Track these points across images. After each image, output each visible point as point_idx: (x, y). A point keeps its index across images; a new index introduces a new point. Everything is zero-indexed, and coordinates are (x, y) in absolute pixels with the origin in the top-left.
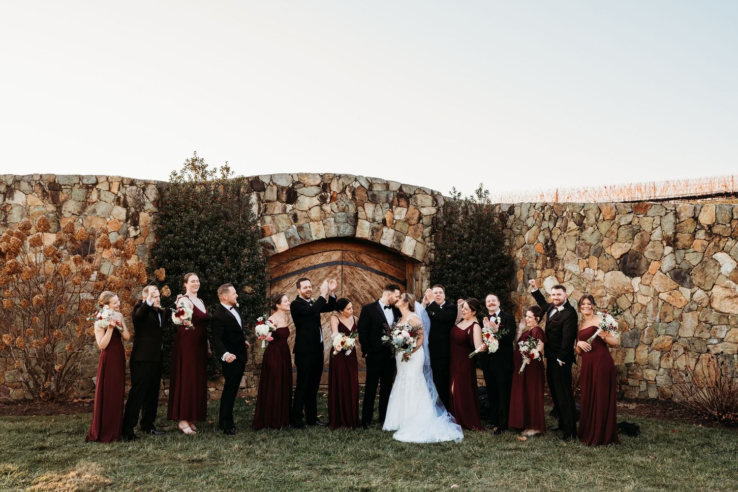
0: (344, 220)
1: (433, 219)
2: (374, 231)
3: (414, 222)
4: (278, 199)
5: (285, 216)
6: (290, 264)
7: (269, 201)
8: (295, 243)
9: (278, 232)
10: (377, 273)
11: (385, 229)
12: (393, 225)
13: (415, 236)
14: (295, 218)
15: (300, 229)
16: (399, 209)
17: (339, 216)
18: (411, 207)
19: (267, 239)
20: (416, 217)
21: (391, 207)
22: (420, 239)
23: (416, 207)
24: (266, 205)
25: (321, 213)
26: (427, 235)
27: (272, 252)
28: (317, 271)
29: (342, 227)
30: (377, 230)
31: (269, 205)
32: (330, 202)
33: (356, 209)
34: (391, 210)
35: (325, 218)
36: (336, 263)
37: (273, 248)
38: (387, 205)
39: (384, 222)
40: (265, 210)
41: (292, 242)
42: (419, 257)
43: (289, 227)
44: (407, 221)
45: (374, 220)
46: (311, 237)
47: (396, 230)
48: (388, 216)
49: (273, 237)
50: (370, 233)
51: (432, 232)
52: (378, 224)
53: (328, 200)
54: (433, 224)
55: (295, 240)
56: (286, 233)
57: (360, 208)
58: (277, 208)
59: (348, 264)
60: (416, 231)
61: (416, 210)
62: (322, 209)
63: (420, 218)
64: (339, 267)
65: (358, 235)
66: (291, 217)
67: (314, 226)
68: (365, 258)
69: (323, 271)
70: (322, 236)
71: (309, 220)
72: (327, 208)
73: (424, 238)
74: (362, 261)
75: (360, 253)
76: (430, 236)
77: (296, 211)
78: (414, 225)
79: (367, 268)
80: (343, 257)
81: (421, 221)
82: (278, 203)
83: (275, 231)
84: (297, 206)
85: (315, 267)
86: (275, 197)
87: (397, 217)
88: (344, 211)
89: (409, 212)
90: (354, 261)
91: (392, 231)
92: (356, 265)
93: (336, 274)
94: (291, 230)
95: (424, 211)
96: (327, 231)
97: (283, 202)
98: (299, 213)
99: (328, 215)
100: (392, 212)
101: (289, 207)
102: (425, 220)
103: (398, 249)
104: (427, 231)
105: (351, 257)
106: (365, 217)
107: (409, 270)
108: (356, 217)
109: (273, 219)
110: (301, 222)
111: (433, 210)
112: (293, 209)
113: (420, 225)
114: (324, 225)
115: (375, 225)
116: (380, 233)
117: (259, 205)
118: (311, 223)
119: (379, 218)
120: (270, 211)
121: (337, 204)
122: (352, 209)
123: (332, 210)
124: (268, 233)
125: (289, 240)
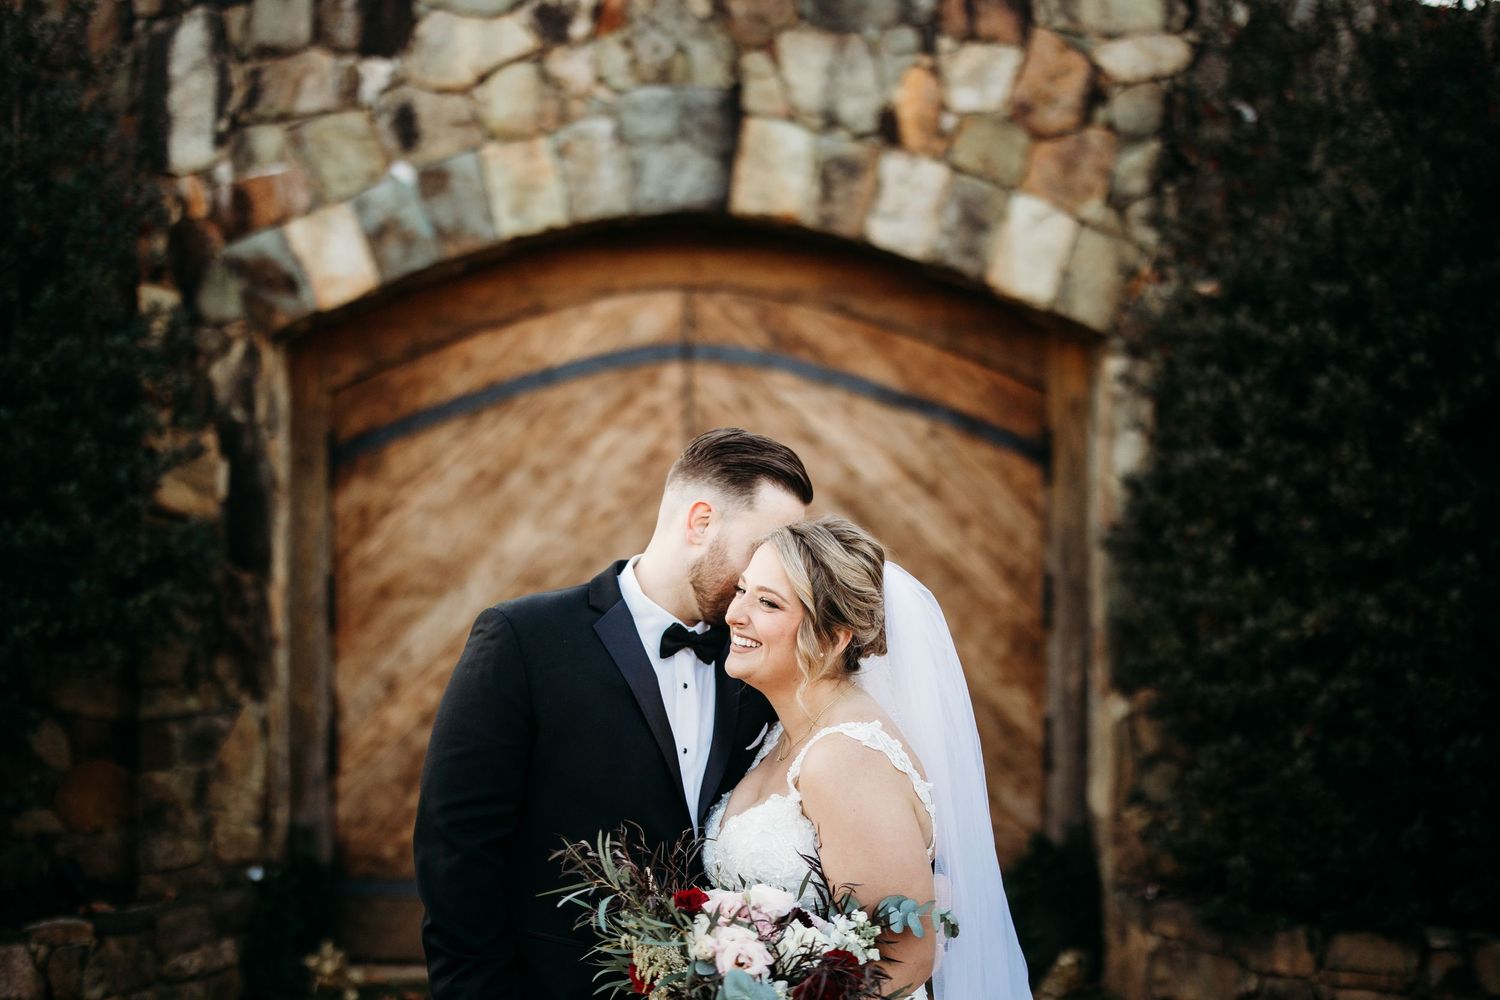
0: (663, 124)
1: (1168, 101)
2: (834, 174)
3: (1056, 116)
4: (320, 35)
5: (355, 120)
6: (426, 367)
7: (273, 52)
8: (407, 256)
9: (319, 201)
10: (887, 397)
11: (893, 165)
12: (941, 141)
13: (1063, 194)
14: (407, 128)
15: (434, 181)
16: (975, 53)
17: (636, 108)
18: (1044, 41)
19: (260, 243)
20: (1071, 89)
21: (928, 47)
22: (1094, 209)
23: (1073, 38)
24: (255, 75)
25: (542, 98)
26: (1137, 184)
27: (286, 309)
28: (555, 396)
29: (657, 162)
30: (851, 169)
31: (271, 71)
32: (592, 37)
33: (736, 70)
34: (926, 61)
35: (564, 118)
36: (655, 354)
37: (291, 284)
38: (907, 37)
39: (888, 129)
40: (253, 96)
41: (393, 250)
42: (1090, 308)
43: (373, 178)
44: (1020, 113)
45: (830, 121)
46: (489, 217)
47: (957, 169)
48: (910, 97)
49: (299, 232)
50: (815, 191)
51: (1165, 172)
52: (860, 137)
53: (580, 27)
54: (1165, 129)
55: (408, 240)
56: (361, 208)
57: (755, 61)
58: (310, 82)
59: (723, 357)
60: (1069, 165)
61: (1076, 61)
62: (546, 78)
63: (1097, 92)
64: (673, 374)
65: (748, 200)
66: (384, 122)
67: (503, 166)
68: (812, 323)
69: (590, 397)
70: (547, 212)
71: (476, 135)
72: (573, 66)
73: (1117, 202)
74: (798, 342)
75: (790, 298)
76: (1155, 190)
77: (406, 92)
78: (1060, 135)
79: (828, 375)
80: (690, 321)
81: (1101, 114)
82: (321, 61)
83: (301, 198)
84: (411, 64)
85: (549, 377)
86: (302, 28)
87: (964, 99)
88: (663, 76)
89: (1033, 71)
90: (752, 339)
91: (931, 175)
92: (765, 361)
93: (654, 412)
94: (381, 193)
95: (1121, 60)
96: (575, 184)
97: (339, 51)
98: (426, 106)
99: (576, 107)
100: (935, 71)
101: (376, 73)
102: (1124, 109)
103: (968, 266)
104: (1134, 165)
105: (734, 322)
106: (779, 106)
107: (1063, 383)
108: (732, 110)
109: (296, 142)
110: (437, 146)
111: (1172, 53)
112: (397, 82)
113: (1095, 136)
114: (562, 152)
115: (841, 144)
116: (863, 186)
117: (223, 74)
118: (491, 150)
119: (858, 110)
120: (275, 98)
121: (627, 44)
122: (707, 68)
123: (601, 80)
124: (265, 210)
125: (377, 237)
